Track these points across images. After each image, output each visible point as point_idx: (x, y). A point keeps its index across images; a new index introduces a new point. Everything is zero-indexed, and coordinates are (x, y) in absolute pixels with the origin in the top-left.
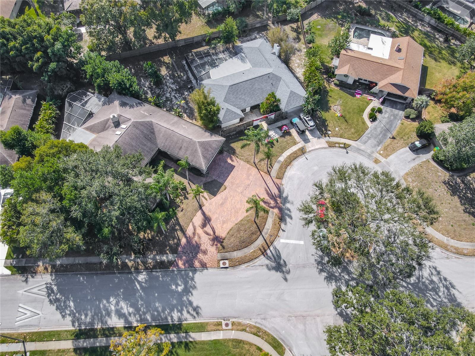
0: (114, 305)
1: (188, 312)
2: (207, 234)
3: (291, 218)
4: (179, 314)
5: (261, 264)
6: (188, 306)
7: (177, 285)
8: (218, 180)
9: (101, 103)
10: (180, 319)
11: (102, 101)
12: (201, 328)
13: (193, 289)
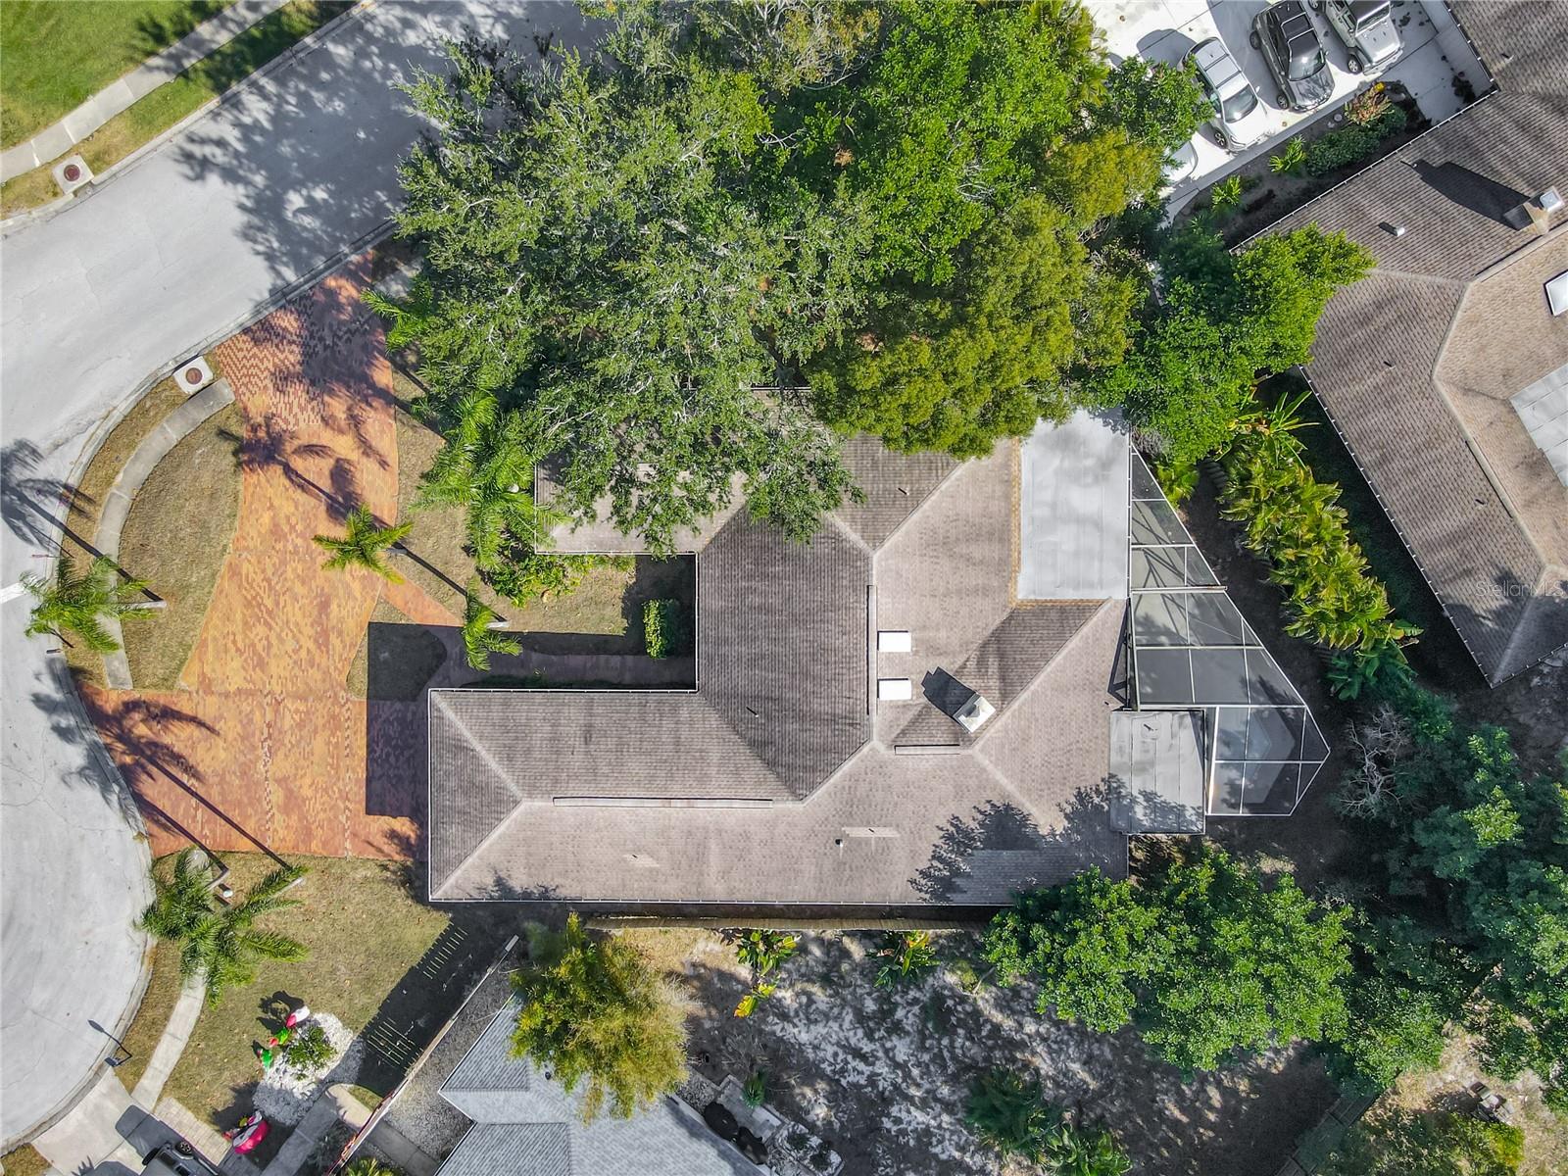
0: (478, 19)
1: (221, 143)
2: (311, 450)
3: (39, 700)
4: (247, 120)
5: (65, 448)
6: (235, 162)
7: (312, 208)
8: (398, 705)
9: (1134, 785)
10: (234, 103)
11: (1133, 801)
12: (146, 116)
13: (250, 226)
